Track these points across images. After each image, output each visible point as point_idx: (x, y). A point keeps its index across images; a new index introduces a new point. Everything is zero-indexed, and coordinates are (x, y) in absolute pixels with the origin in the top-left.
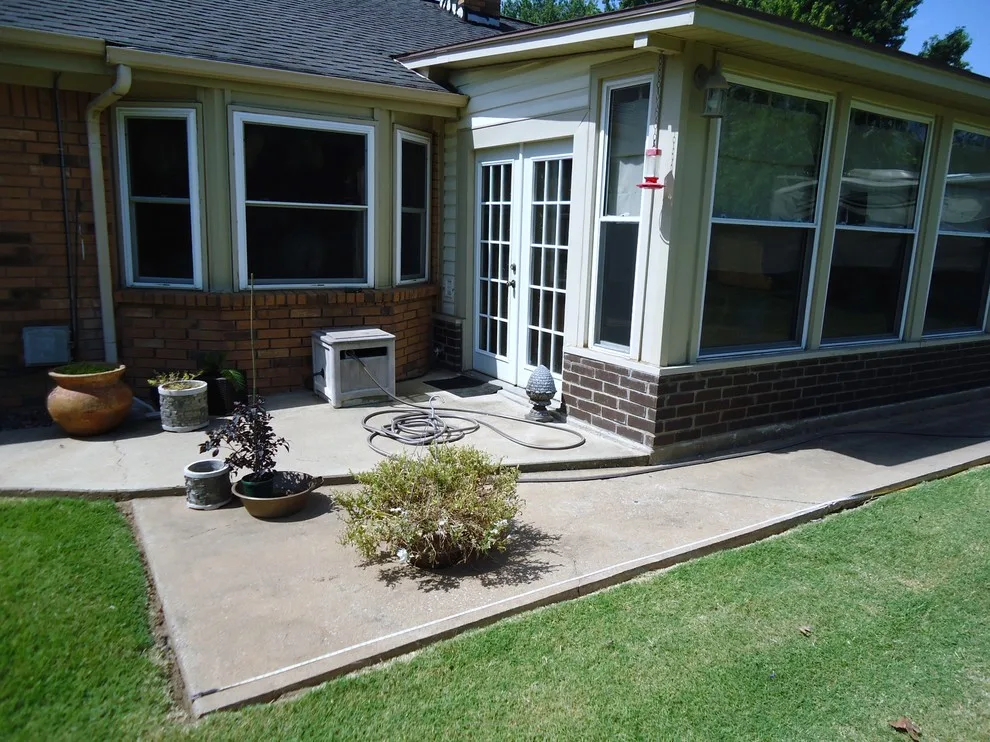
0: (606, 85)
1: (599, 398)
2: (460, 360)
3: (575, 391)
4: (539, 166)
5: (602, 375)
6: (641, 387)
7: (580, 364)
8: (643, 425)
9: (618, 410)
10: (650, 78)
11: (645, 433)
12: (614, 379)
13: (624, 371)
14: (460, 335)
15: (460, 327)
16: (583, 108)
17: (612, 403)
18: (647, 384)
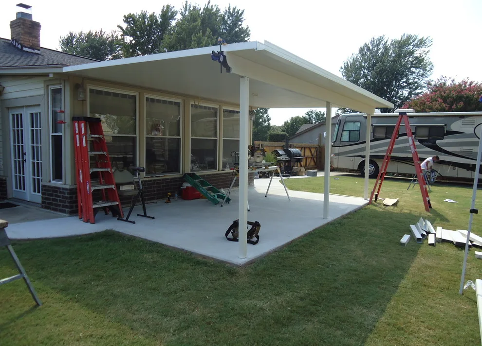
0: (49, 87)
1: (53, 200)
2: (6, 194)
3: (46, 199)
4: (32, 114)
5: (53, 191)
6: (64, 193)
7: (47, 188)
8: (66, 207)
9: (59, 203)
10: (62, 86)
11: (67, 210)
12: (56, 192)
13: (59, 188)
14: (6, 183)
15: (5, 180)
16: (42, 95)
17: (56, 200)
18: (66, 192)
